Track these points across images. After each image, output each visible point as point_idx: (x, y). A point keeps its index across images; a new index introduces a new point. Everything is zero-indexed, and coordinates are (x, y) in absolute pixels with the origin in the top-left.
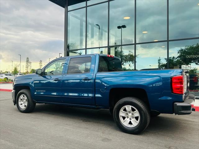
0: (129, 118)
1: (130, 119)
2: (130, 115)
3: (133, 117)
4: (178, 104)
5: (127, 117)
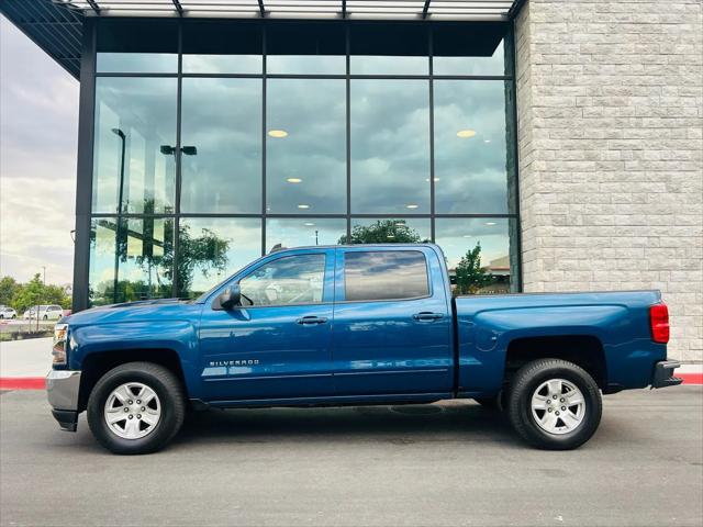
0: (554, 412)
1: (558, 414)
2: (556, 402)
3: (563, 409)
4: (665, 365)
5: (550, 410)
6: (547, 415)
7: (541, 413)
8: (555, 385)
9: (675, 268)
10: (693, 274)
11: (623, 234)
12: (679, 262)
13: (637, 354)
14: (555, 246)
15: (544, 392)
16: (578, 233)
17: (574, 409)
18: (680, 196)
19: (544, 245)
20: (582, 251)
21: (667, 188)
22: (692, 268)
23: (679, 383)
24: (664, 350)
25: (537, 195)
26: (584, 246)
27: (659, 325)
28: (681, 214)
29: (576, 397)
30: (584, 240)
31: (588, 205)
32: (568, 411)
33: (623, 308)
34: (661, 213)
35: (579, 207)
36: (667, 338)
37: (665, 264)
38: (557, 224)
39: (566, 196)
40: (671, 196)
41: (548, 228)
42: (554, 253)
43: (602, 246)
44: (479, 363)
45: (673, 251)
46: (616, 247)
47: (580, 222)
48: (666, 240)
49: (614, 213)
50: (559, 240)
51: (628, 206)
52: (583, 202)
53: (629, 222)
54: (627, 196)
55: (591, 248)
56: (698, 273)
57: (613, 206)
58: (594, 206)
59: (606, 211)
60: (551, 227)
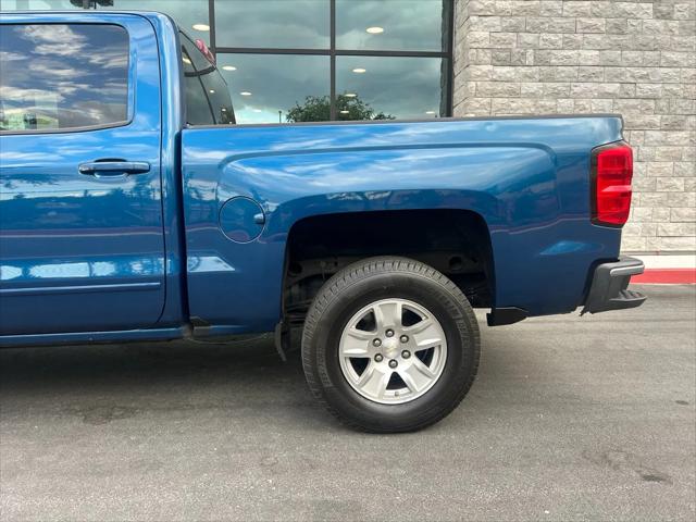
0: (386, 361)
1: (393, 364)
2: (391, 343)
3: (405, 355)
4: (614, 268)
5: (379, 358)
6: (373, 367)
7: (360, 364)
8: (388, 311)
9: (651, 126)
10: (674, 136)
11: (588, 78)
12: (657, 119)
13: (561, 246)
14: (493, 94)
15: (368, 324)
16: (526, 76)
17: (425, 356)
18: (671, 24)
19: (478, 93)
20: (528, 102)
21: (655, 11)
22: (674, 127)
23: (636, 304)
24: (616, 240)
25: (474, 19)
26: (532, 96)
27: (610, 189)
28: (669, 50)
29: (430, 334)
30: (533, 87)
31: (544, 36)
32: (414, 360)
33: (543, 154)
34: (643, 47)
35: (529, 38)
36: (624, 217)
37: (639, 122)
38: (498, 62)
39: (513, 21)
40: (659, 24)
41: (486, 68)
42: (490, 104)
43: (556, 95)
44: (231, 269)
45: (652, 104)
46: (577, 96)
47: (530, 60)
48: (646, 87)
49: (578, 48)
50: (499, 87)
51: (598, 38)
52: (536, 29)
53: (597, 61)
54: (600, 22)
55: (542, 97)
56: (681, 134)
57: (579, 37)
58: (552, 37)
59: (568, 44)
60: (491, 67)
